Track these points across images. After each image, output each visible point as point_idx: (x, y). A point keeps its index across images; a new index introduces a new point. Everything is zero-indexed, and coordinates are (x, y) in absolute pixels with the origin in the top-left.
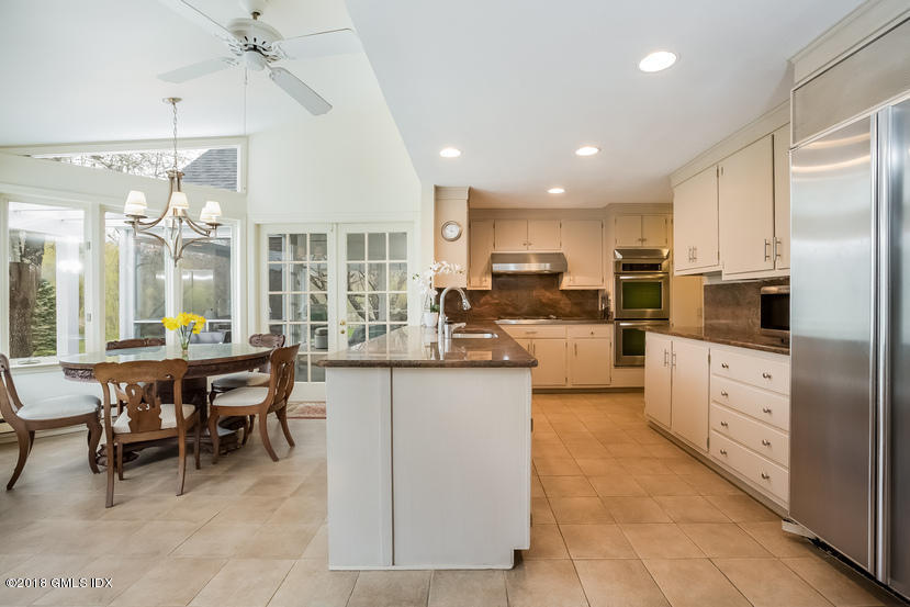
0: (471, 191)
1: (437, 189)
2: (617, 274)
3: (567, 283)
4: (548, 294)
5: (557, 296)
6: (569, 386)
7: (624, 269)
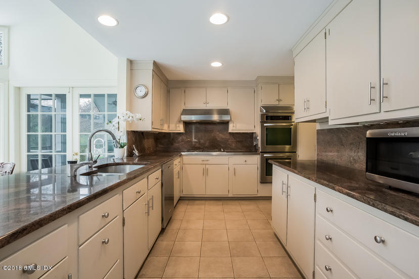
0: (155, 63)
1: (131, 62)
2: (262, 122)
3: (232, 128)
4: (221, 135)
5: (228, 137)
6: (230, 195)
7: (266, 120)
